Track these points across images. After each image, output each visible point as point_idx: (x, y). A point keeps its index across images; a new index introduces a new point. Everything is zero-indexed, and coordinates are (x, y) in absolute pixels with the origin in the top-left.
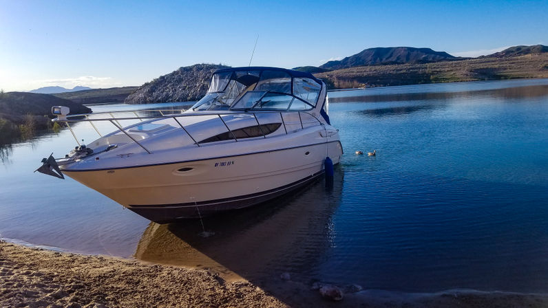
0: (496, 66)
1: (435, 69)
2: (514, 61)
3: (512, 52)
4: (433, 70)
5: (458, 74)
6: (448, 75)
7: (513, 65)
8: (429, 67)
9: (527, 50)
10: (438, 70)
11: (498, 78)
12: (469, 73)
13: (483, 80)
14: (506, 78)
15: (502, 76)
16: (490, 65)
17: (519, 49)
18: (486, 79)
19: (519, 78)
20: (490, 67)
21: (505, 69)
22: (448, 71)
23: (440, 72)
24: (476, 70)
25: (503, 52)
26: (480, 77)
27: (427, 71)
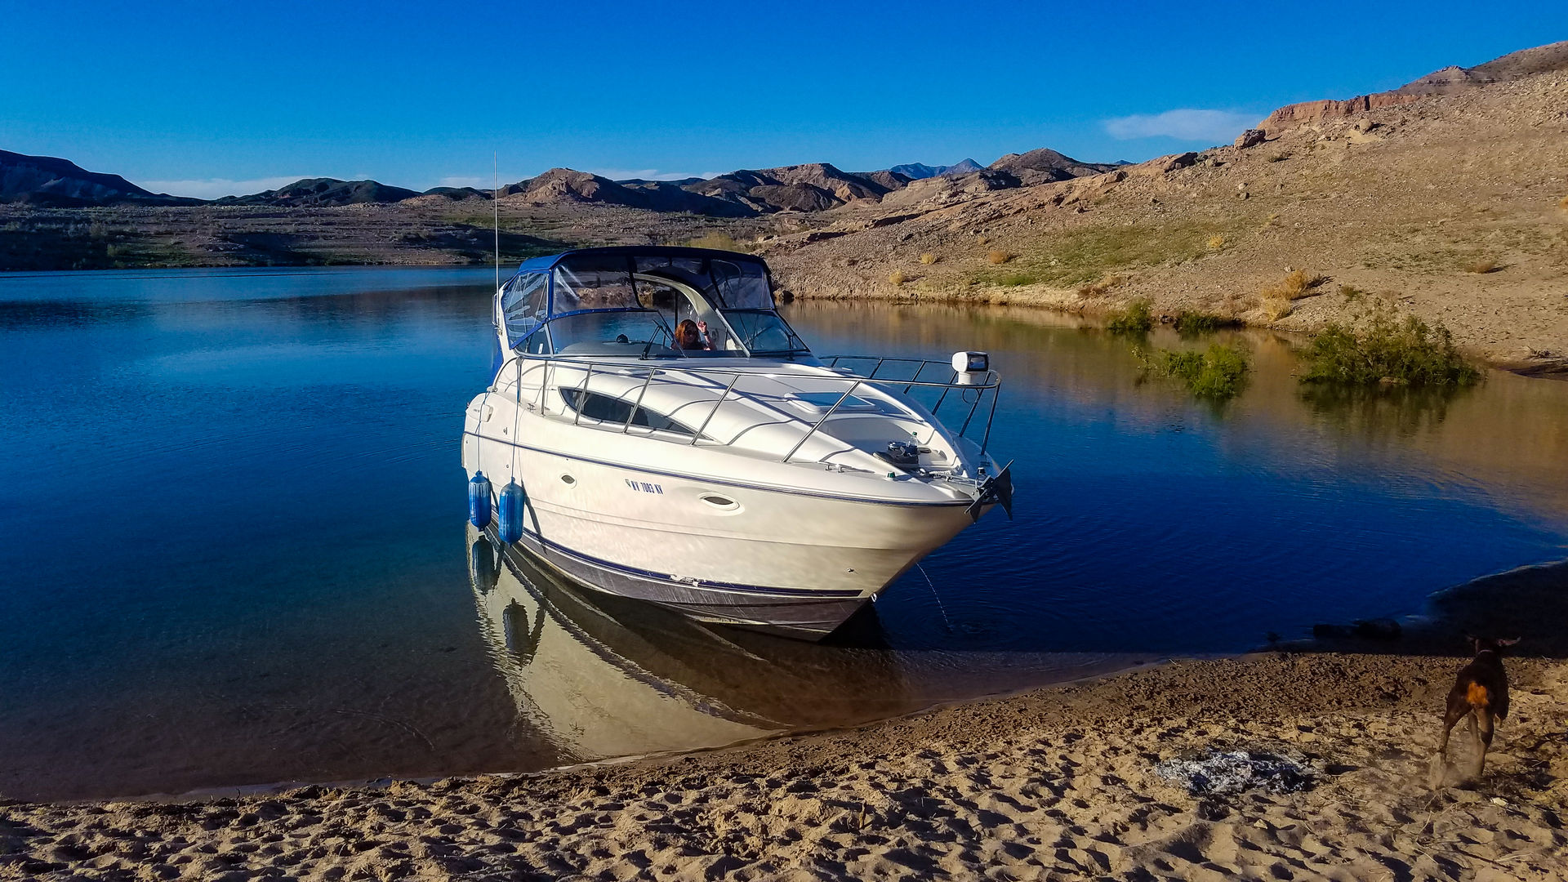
0: (290, 229)
1: (118, 228)
2: (332, 219)
3: (308, 192)
4: (112, 228)
5: (191, 245)
6: (161, 246)
7: (330, 228)
8: (97, 219)
9: (345, 193)
10: (127, 229)
11: (300, 261)
12: (218, 243)
13: (261, 264)
14: (319, 261)
15: (306, 256)
16: (271, 226)
17: (322, 185)
18: (269, 262)
19: (349, 263)
20: (273, 229)
21: (313, 238)
22: (158, 234)
23: (135, 234)
24: (239, 237)
25: (284, 191)
26: (253, 256)
27: (93, 229)
